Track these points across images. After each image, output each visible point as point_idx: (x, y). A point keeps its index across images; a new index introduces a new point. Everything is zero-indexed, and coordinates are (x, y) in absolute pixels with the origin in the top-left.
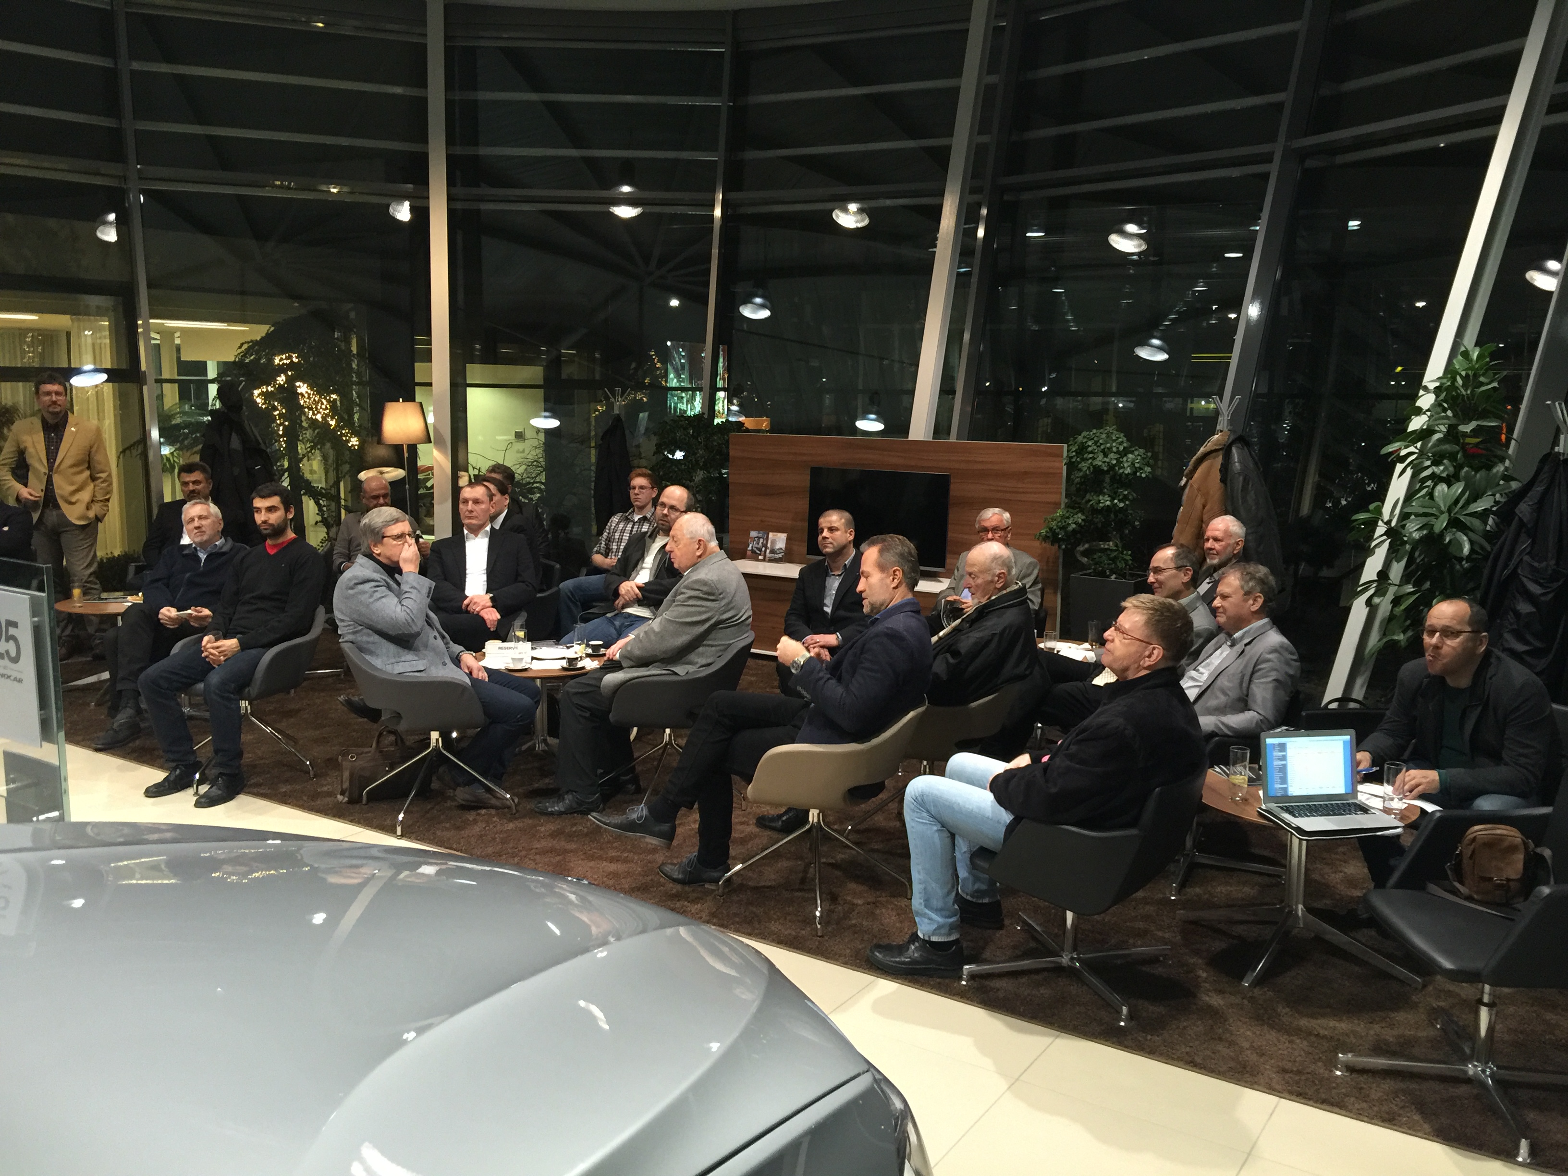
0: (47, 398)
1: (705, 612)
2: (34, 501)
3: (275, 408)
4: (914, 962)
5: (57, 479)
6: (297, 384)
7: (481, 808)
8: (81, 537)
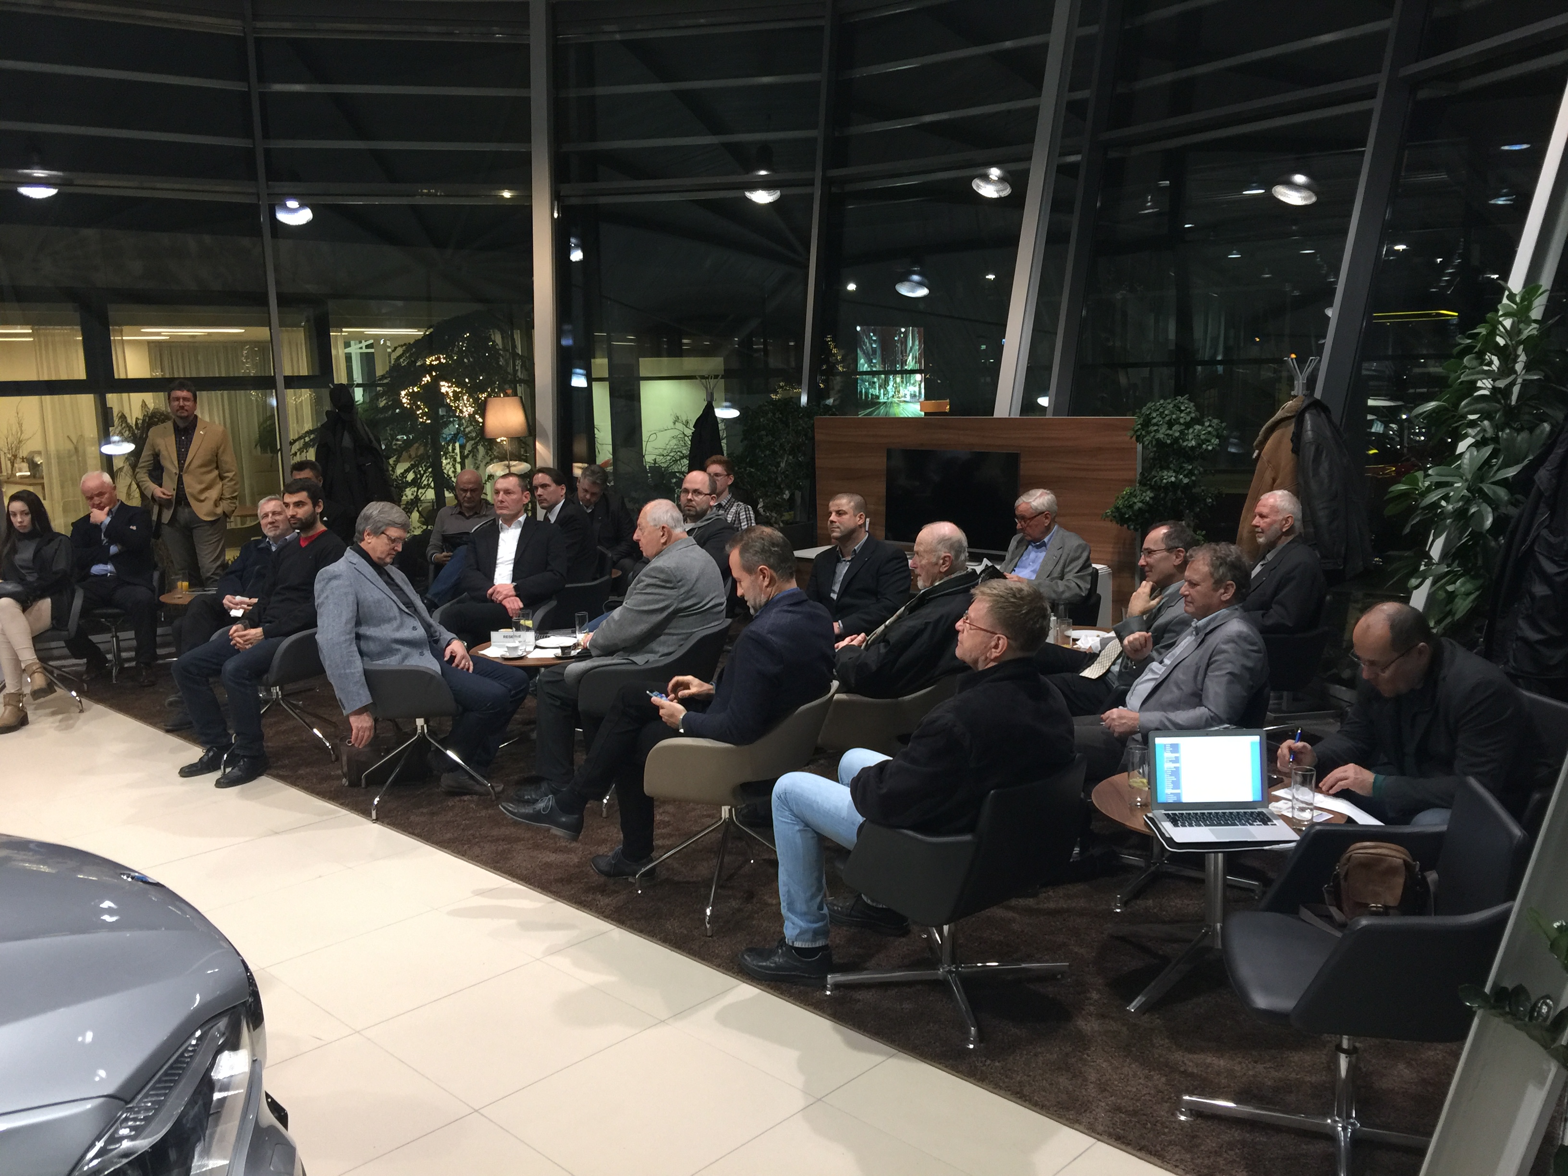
0: (176, 403)
1: (663, 600)
2: (167, 499)
3: (419, 408)
4: (778, 968)
5: (187, 479)
6: (442, 383)
7: (465, 794)
8: (210, 532)
